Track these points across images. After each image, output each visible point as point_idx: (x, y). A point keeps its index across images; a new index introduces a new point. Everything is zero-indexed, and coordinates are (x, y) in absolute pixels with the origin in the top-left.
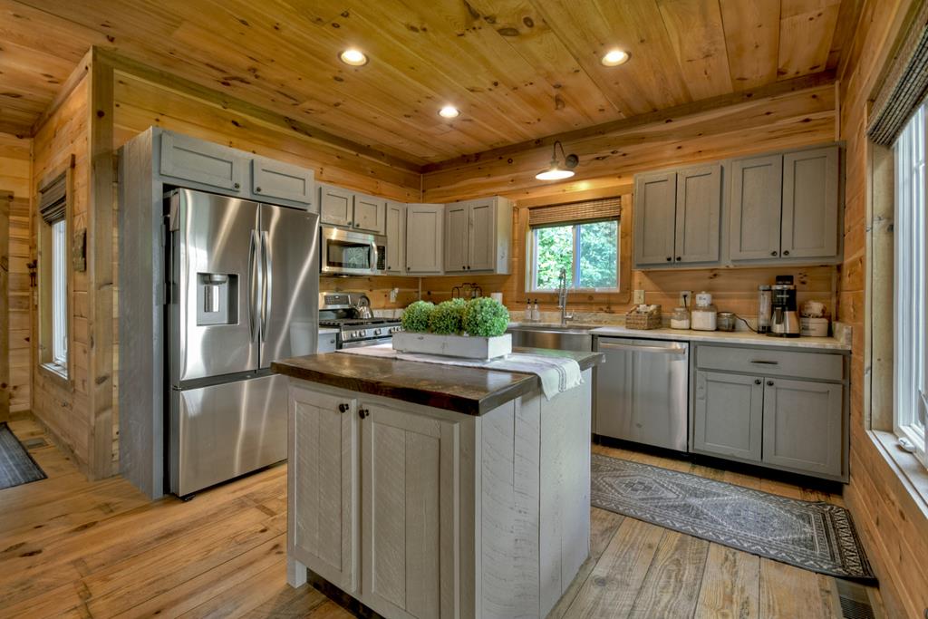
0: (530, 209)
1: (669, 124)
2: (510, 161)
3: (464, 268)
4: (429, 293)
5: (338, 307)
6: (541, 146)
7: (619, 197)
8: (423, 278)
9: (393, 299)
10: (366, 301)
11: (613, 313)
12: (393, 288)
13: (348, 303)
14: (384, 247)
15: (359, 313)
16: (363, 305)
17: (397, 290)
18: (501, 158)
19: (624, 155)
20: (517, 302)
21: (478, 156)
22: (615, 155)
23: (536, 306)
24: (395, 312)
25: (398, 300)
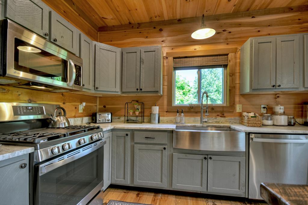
0: (174, 58)
1: (253, 19)
2: (161, 30)
3: (137, 89)
4: (105, 107)
5: (31, 117)
6: (181, 23)
7: (227, 55)
8: (100, 97)
9: (81, 111)
10: (62, 111)
11: (225, 117)
12: (81, 103)
13: (42, 113)
14: (80, 68)
15: (55, 123)
16: (59, 115)
17: (84, 104)
18: (155, 28)
19: (230, 32)
20: (167, 112)
21: (139, 25)
22: (224, 32)
23: (182, 114)
24: (82, 119)
25: (84, 111)
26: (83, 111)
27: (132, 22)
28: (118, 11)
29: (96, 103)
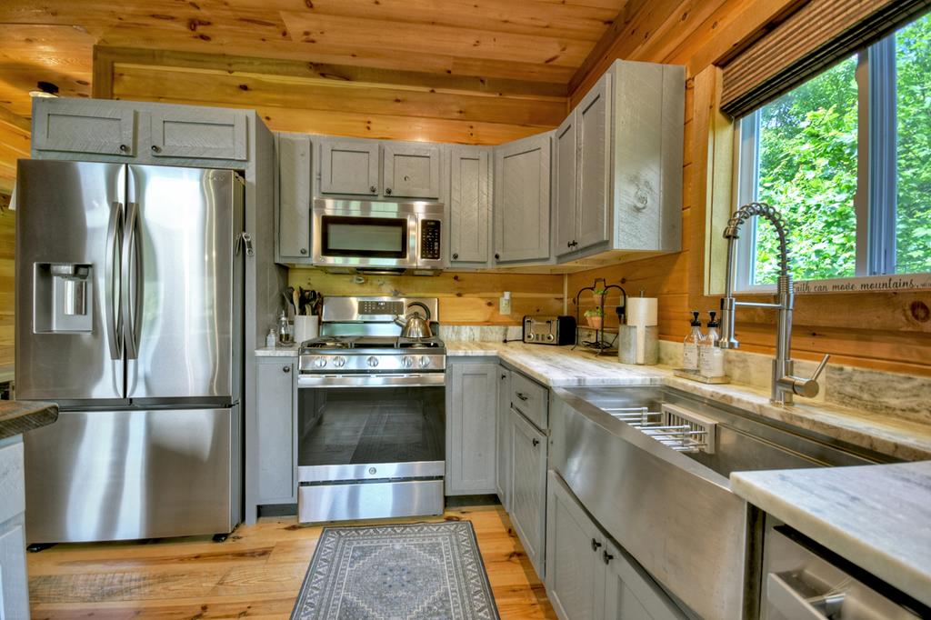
3: (569, 244)
4: (574, 300)
9: (505, 310)
12: (500, 292)
14: (439, 222)
17: (507, 295)
24: (506, 330)
25: (516, 311)
26: (512, 311)
27: (609, 15)
28: (547, 27)
29: (563, 293)
